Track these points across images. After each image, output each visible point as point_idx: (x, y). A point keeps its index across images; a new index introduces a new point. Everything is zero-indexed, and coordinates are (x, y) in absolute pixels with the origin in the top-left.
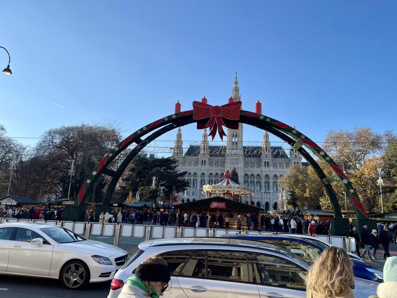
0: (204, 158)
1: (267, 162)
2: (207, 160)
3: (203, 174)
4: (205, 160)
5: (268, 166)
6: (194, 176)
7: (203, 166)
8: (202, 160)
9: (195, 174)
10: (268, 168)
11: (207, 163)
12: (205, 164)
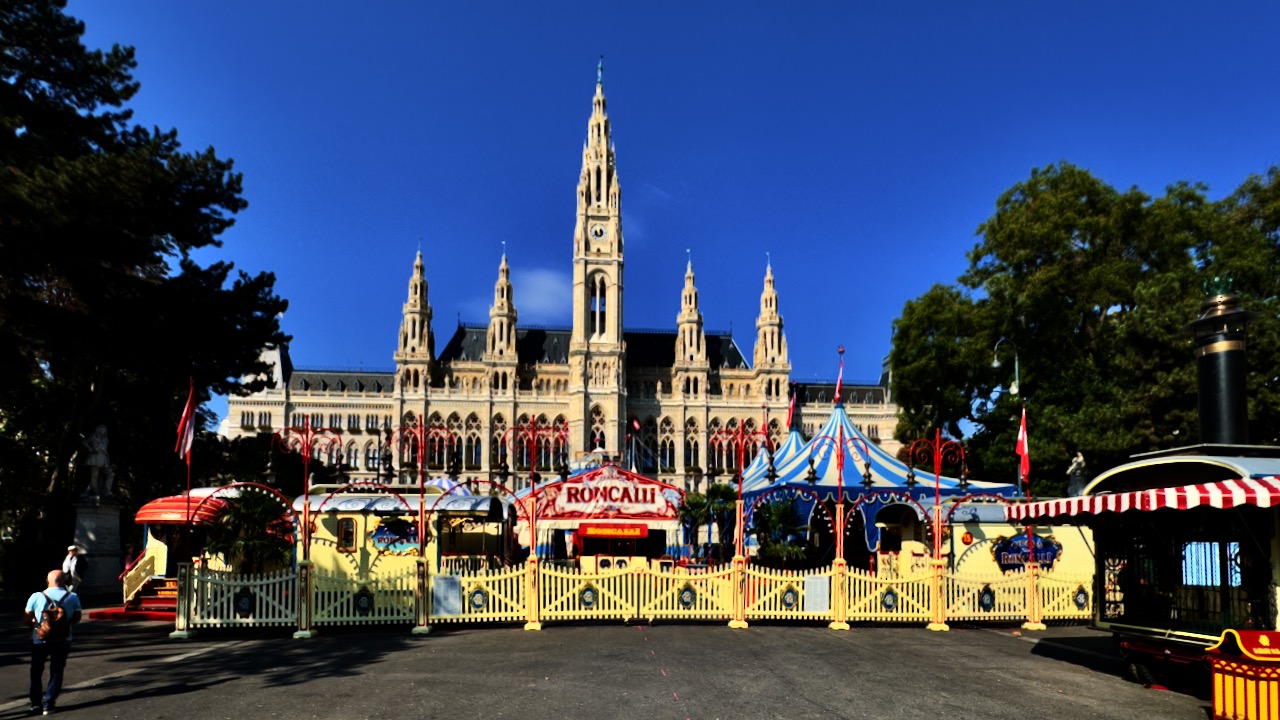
0: (502, 365)
1: (692, 379)
2: (511, 371)
3: (499, 418)
4: (505, 375)
5: (696, 391)
6: (469, 427)
7: (500, 390)
8: (497, 374)
9: (473, 417)
10: (696, 398)
11: (510, 382)
12: (504, 387)
